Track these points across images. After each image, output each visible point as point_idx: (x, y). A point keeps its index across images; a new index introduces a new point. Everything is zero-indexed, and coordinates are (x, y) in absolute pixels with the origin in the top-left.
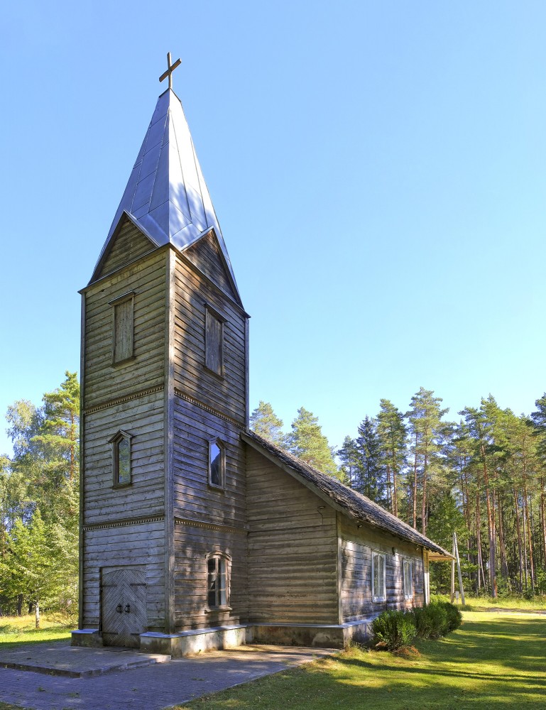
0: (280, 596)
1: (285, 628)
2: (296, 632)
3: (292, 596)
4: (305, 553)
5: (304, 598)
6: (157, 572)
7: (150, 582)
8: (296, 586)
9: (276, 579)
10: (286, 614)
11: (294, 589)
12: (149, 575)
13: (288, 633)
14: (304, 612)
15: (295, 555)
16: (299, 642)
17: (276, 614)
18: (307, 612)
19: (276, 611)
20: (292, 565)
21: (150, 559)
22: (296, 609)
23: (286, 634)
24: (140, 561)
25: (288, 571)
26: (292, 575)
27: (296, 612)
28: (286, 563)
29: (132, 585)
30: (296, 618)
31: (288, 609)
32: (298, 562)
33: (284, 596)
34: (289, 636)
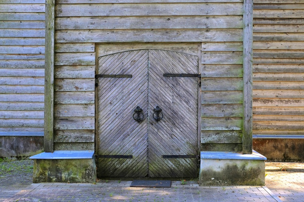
0: (266, 100)
1: (275, 140)
2: (289, 145)
3: (282, 101)
4: (300, 50)
5: (297, 104)
6: (224, 56)
7: (209, 72)
8: (288, 89)
9: (262, 79)
10: (273, 123)
11: (285, 93)
12: (208, 59)
13: (279, 146)
14: (296, 121)
15: (287, 52)
16: (292, 157)
17: (260, 123)
18: (300, 121)
19: (260, 120)
20: (284, 64)
21: (208, 34)
22: (286, 118)
23: (276, 148)
24: (193, 37)
25: (278, 71)
26: (282, 76)
27: (286, 120)
28: (275, 60)
29: (167, 75)
30: (287, 128)
31: (275, 117)
32: (291, 60)
33: (272, 101)
34: (280, 150)
